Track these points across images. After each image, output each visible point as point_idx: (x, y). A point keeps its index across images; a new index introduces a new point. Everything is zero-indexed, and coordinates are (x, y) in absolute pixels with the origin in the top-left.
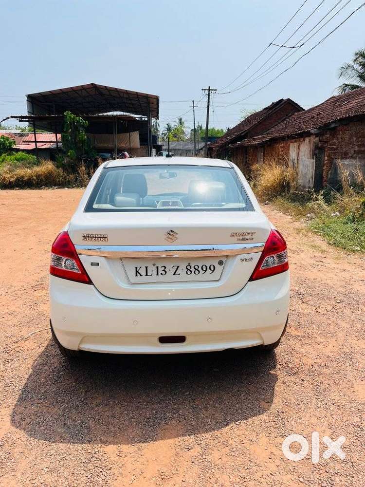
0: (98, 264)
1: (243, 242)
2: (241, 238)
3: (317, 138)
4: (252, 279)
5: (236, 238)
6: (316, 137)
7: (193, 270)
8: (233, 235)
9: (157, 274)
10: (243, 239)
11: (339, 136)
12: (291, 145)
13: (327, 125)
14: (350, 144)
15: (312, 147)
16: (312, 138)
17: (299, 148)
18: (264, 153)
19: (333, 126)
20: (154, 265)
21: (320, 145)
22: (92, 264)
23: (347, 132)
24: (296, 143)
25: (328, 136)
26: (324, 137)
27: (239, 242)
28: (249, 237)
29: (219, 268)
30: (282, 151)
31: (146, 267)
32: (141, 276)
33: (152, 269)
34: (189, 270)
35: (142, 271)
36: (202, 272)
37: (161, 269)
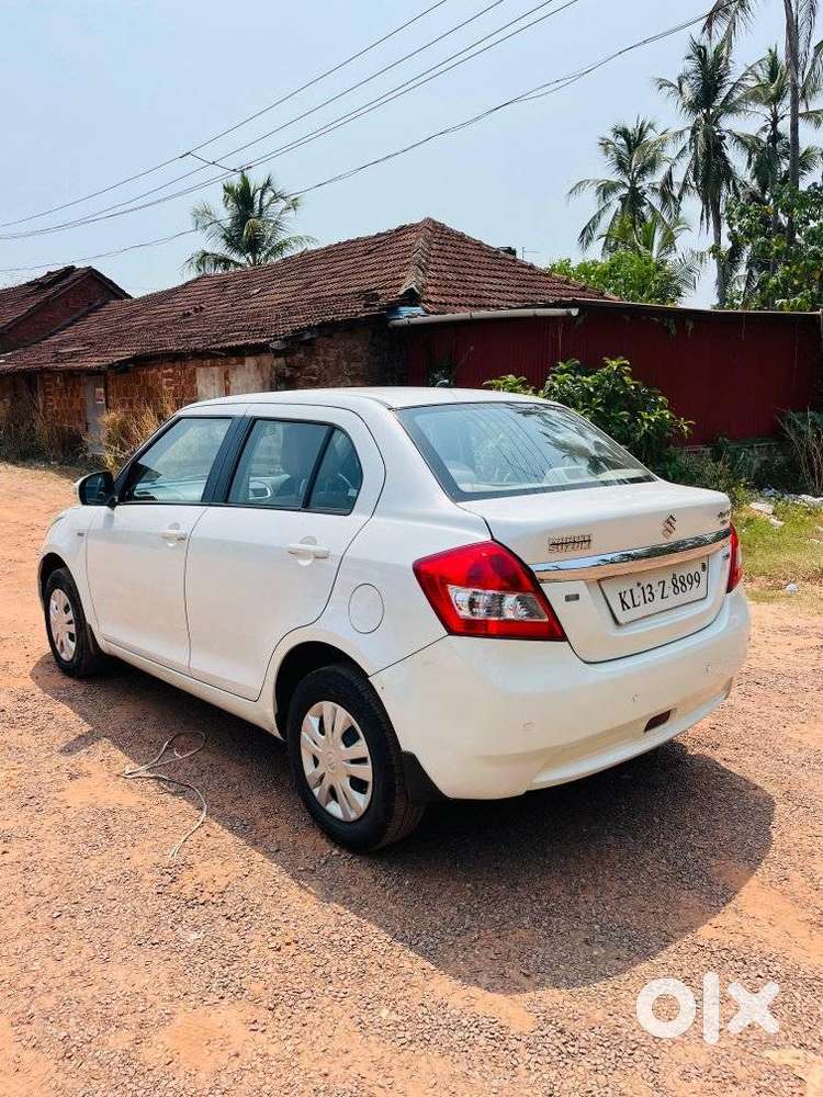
0: (577, 597)
3: (281, 360)
4: (729, 588)
6: (276, 357)
7: (679, 585)
9: (645, 602)
11: (320, 358)
12: (201, 372)
13: (298, 333)
14: (339, 374)
15: (266, 375)
16: (266, 359)
17: (226, 378)
18: (106, 389)
19: (307, 337)
20: (639, 585)
21: (288, 373)
22: (568, 598)
23: (332, 350)
24: (216, 369)
25: (301, 356)
26: (295, 358)
29: (703, 575)
30: (168, 384)
31: (631, 591)
32: (629, 608)
33: (638, 592)
34: (675, 586)
35: (628, 600)
36: (689, 586)
37: (647, 591)
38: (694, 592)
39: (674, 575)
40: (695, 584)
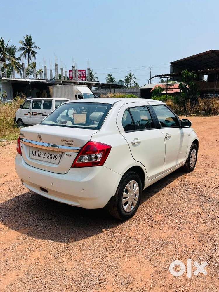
0: (22, 147)
1: (67, 145)
2: (67, 143)
4: (72, 167)
5: (64, 143)
7: (50, 156)
8: (63, 141)
9: (38, 156)
10: (68, 144)
20: (38, 151)
27: (66, 145)
28: (70, 143)
29: (59, 158)
32: (33, 155)
33: (37, 153)
34: (48, 156)
35: (34, 153)
36: (53, 158)
37: (40, 153)
38: (54, 161)
39: (49, 153)
40: (55, 158)
